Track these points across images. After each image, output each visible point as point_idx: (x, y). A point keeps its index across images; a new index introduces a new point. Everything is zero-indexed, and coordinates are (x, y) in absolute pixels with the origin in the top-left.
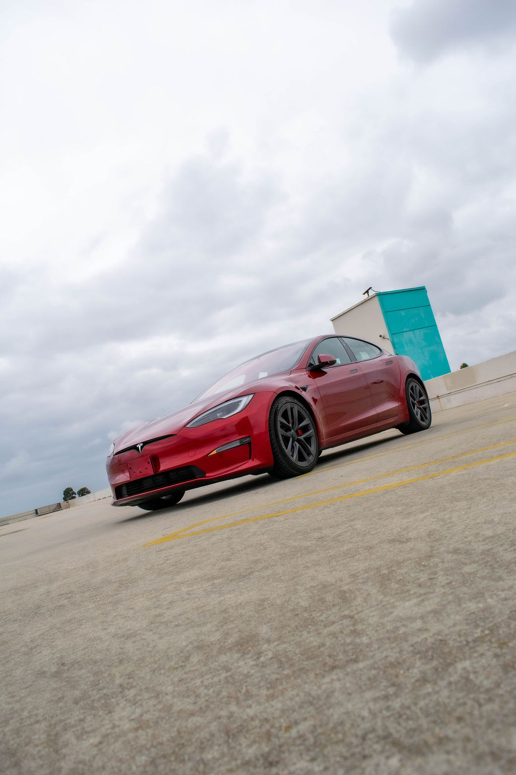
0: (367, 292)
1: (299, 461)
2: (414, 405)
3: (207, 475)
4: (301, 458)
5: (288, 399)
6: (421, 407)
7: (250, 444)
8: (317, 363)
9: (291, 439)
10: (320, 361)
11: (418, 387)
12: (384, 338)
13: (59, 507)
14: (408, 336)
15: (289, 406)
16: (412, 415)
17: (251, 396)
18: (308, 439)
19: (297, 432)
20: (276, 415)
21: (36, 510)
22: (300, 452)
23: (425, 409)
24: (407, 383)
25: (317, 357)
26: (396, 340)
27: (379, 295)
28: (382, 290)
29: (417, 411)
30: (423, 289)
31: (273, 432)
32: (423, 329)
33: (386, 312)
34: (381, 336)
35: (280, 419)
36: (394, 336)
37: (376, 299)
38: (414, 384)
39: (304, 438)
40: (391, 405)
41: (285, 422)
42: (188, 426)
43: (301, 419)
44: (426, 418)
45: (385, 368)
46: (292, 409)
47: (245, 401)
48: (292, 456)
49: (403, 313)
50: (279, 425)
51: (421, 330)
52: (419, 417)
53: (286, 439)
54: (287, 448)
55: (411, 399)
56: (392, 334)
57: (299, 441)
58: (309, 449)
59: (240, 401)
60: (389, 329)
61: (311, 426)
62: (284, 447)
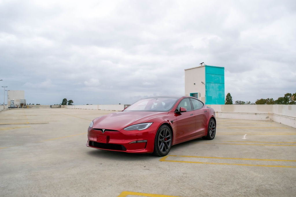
0: (202, 64)
1: (163, 151)
2: (210, 129)
3: (127, 150)
4: (164, 150)
5: (165, 126)
6: (213, 130)
7: (146, 142)
8: (179, 111)
9: (162, 142)
10: (180, 110)
11: (214, 122)
12: (203, 83)
13: (60, 107)
14: (212, 85)
15: (165, 129)
16: (208, 134)
17: (152, 123)
18: (168, 143)
19: (165, 139)
20: (159, 132)
21: (51, 106)
22: (164, 148)
23: (214, 131)
24: (210, 120)
25: (180, 107)
26: (207, 86)
27: (206, 66)
28: (208, 65)
29: (211, 132)
30: (223, 68)
31: (156, 139)
32: (219, 84)
33: (207, 73)
34: (202, 82)
35: (160, 134)
36: (207, 84)
37: (204, 68)
38: (213, 121)
39: (167, 142)
40: (202, 129)
41: (162, 136)
42: (124, 129)
43: (168, 134)
44: (213, 135)
45: (203, 113)
46: (165, 130)
47: (149, 124)
48: (161, 149)
49: (213, 76)
50: (159, 136)
51: (218, 84)
52: (211, 135)
53: (160, 142)
54: (160, 146)
55: (210, 127)
56: (207, 83)
57: (165, 143)
58: (167, 147)
59: (147, 125)
60: (206, 81)
61: (171, 138)
62: (159, 146)
